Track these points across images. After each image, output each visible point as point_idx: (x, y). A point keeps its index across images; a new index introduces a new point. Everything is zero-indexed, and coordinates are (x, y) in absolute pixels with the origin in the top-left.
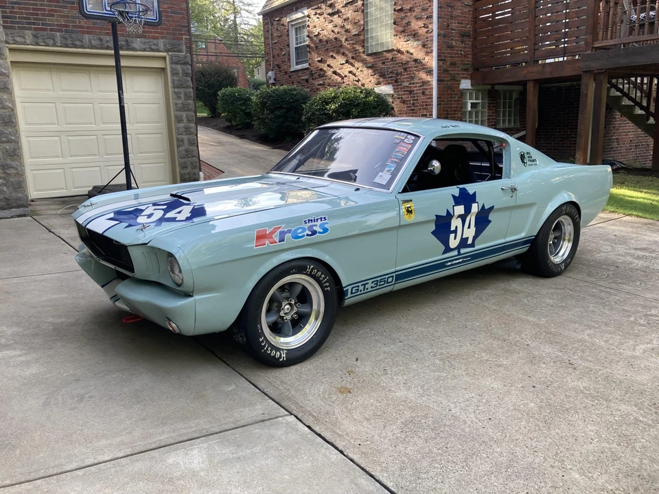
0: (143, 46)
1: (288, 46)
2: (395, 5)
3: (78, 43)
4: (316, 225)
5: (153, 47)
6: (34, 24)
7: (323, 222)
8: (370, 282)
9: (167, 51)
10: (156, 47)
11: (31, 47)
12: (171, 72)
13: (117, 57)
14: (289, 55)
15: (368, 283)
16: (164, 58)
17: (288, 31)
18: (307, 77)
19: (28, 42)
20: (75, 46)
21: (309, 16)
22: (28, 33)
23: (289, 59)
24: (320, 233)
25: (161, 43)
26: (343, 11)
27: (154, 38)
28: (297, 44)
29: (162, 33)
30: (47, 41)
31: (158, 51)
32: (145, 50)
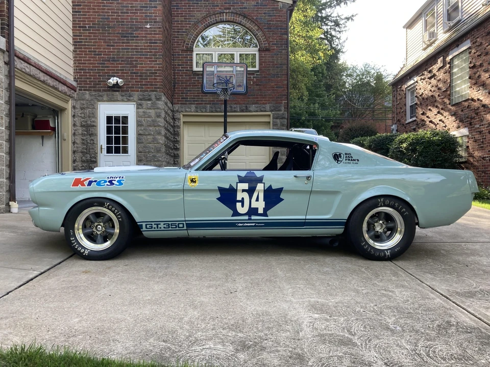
0: (256, 109)
1: (405, 105)
2: (470, 63)
3: (218, 110)
4: (115, 180)
5: (262, 109)
6: (197, 101)
7: (121, 179)
8: (162, 223)
9: (271, 111)
10: (264, 109)
11: (194, 113)
12: (273, 124)
13: (225, 116)
14: (405, 112)
15: (160, 224)
16: (269, 115)
17: (405, 94)
18: (415, 127)
19: (192, 111)
20: (217, 112)
21: (417, 82)
22: (193, 106)
23: (405, 115)
24: (116, 185)
25: (268, 106)
26: (437, 74)
27: (263, 104)
28: (412, 103)
29: (269, 100)
30: (202, 110)
31: (265, 111)
32: (257, 111)
